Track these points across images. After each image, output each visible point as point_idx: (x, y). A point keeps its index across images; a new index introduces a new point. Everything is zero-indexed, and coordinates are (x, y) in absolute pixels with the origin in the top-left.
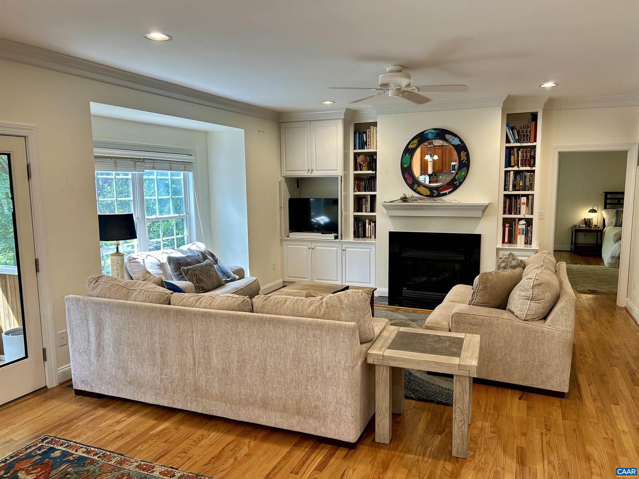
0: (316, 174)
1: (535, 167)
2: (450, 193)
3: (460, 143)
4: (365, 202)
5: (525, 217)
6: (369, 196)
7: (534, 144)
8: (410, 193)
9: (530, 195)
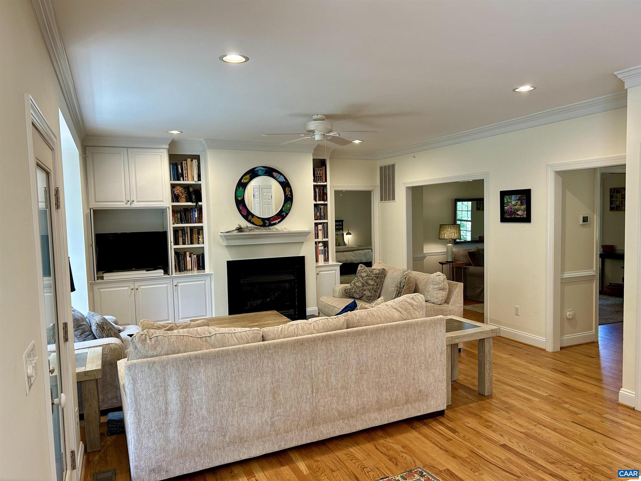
0: (136, 205)
1: (327, 201)
2: (279, 222)
3: (285, 181)
4: (181, 235)
5: (323, 240)
6: (189, 228)
7: (325, 183)
8: (244, 223)
9: (324, 223)
